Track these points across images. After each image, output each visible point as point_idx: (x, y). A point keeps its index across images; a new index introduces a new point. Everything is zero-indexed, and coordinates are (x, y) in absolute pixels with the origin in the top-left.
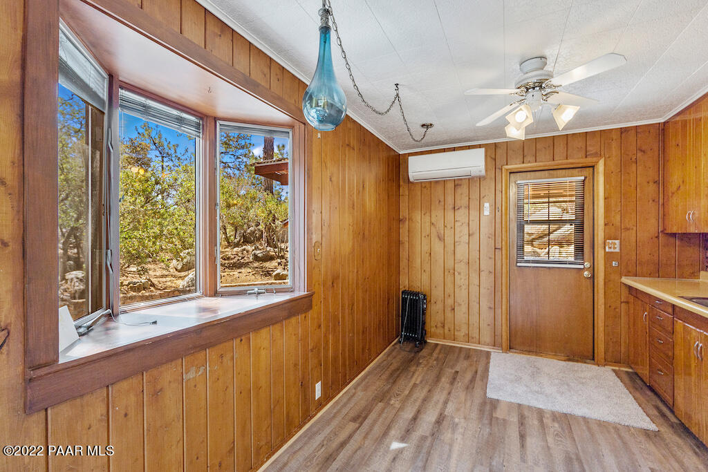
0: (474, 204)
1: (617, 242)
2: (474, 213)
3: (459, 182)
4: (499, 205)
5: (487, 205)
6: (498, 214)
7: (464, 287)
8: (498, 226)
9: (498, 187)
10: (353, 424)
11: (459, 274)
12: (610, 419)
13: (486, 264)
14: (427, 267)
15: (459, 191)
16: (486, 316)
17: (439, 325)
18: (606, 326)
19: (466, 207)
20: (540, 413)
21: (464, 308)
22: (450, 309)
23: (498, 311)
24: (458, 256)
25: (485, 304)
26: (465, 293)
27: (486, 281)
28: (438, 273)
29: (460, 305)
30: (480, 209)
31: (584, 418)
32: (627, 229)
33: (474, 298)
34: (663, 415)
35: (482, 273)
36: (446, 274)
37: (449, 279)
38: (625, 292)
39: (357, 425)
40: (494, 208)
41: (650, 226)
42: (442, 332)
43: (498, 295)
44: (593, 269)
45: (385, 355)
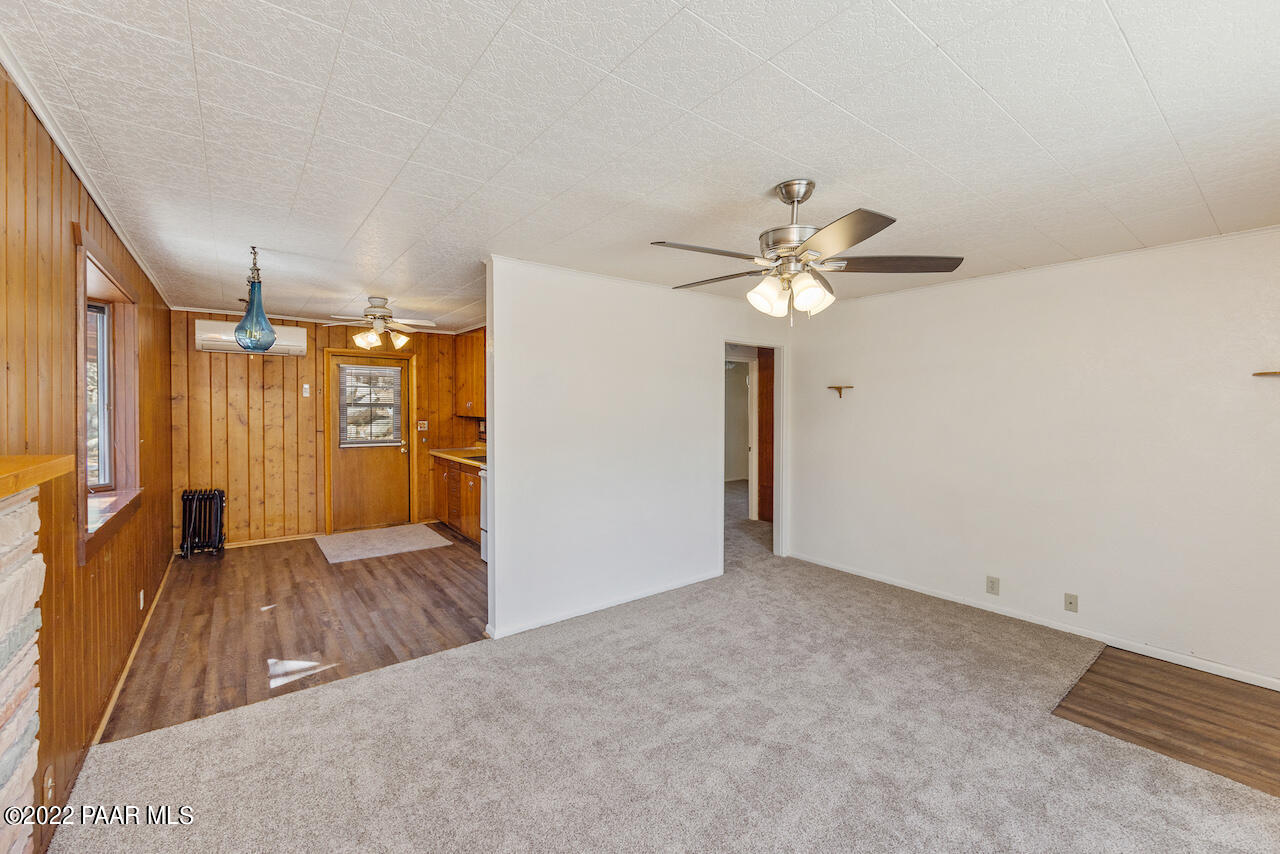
0: (290, 383)
1: (426, 422)
2: (290, 396)
3: (270, 359)
4: (320, 387)
5: (306, 386)
6: (320, 397)
7: (277, 476)
8: (320, 408)
9: (320, 368)
10: (200, 616)
11: (271, 461)
12: (426, 547)
13: (307, 448)
14: (220, 456)
15: (269, 367)
16: (307, 502)
17: (242, 524)
18: (419, 491)
19: (279, 387)
20: (379, 559)
21: (278, 499)
22: (258, 503)
23: (321, 495)
24: (269, 441)
25: (305, 490)
26: (279, 482)
27: (307, 466)
28: (239, 463)
29: (271, 496)
30: (298, 389)
31: (410, 552)
32: (433, 413)
33: (290, 486)
34: (456, 538)
35: (301, 459)
36: (252, 462)
37: (257, 470)
38: (432, 461)
39: (207, 615)
40: (315, 389)
41: (446, 411)
42: (247, 533)
43: (321, 478)
44: (408, 446)
45: (171, 571)
